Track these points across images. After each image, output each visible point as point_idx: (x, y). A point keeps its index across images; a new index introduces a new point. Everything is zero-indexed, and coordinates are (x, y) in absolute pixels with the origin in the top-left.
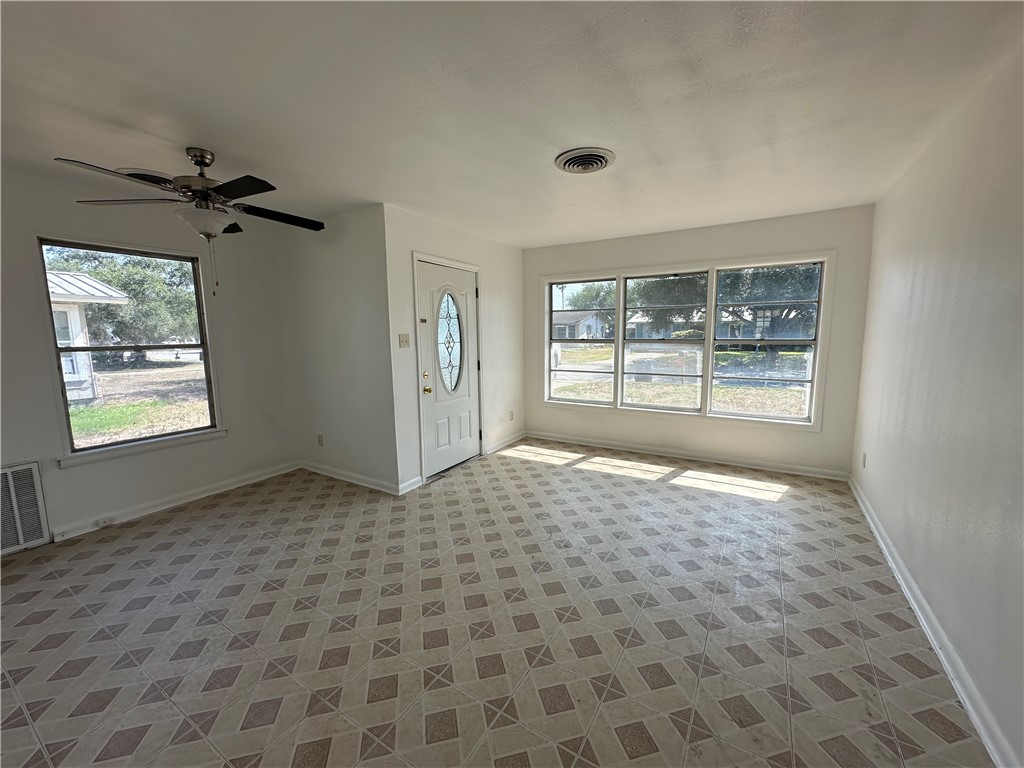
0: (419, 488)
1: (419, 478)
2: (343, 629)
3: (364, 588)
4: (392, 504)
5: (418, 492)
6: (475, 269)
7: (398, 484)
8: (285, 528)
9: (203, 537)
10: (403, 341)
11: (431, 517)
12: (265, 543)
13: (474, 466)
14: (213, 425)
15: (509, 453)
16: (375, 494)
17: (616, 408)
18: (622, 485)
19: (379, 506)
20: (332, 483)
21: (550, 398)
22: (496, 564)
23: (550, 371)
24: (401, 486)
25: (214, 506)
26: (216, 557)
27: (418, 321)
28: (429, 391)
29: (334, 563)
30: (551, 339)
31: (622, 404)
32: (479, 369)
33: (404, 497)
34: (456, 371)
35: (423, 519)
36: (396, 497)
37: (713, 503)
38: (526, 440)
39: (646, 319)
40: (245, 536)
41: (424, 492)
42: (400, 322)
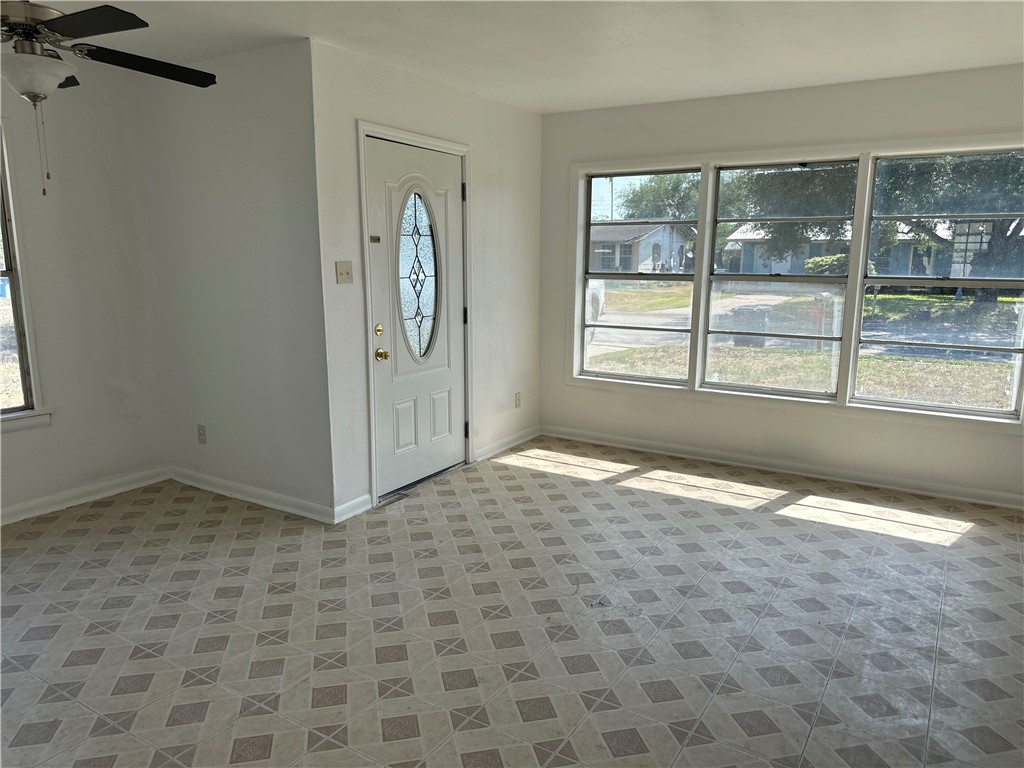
0: (368, 512)
1: (367, 496)
2: (261, 712)
3: (287, 658)
4: (324, 536)
5: (365, 518)
6: (461, 150)
7: (332, 505)
8: (155, 571)
9: (26, 581)
10: (343, 273)
11: (388, 558)
12: (125, 591)
13: (456, 480)
14: (29, 406)
15: (513, 460)
16: (295, 522)
17: (692, 390)
18: (696, 515)
19: (302, 540)
20: (223, 504)
21: (582, 372)
22: (490, 627)
23: (584, 326)
24: (337, 509)
25: (37, 535)
26: (51, 609)
27: (367, 239)
28: (384, 356)
29: (237, 622)
30: (586, 272)
31: (703, 383)
32: (465, 321)
33: (342, 526)
34: (428, 324)
35: (374, 559)
36: (329, 527)
37: (845, 547)
38: (542, 441)
39: (760, 234)
40: (93, 581)
41: (374, 520)
42: (336, 244)
